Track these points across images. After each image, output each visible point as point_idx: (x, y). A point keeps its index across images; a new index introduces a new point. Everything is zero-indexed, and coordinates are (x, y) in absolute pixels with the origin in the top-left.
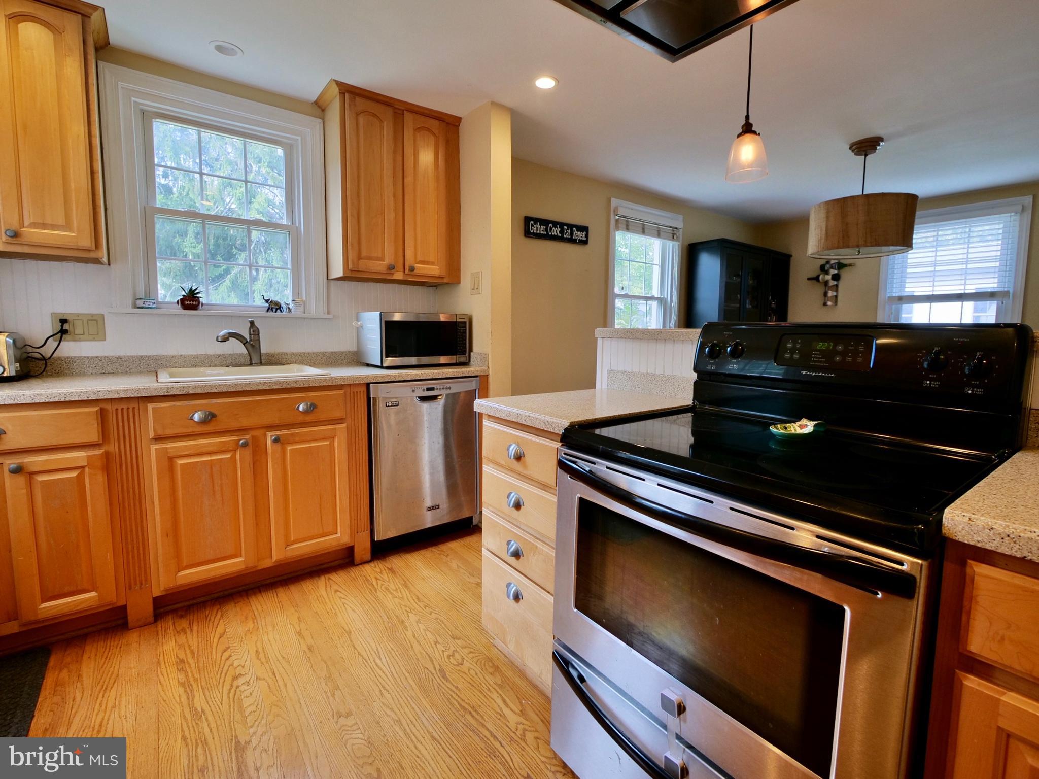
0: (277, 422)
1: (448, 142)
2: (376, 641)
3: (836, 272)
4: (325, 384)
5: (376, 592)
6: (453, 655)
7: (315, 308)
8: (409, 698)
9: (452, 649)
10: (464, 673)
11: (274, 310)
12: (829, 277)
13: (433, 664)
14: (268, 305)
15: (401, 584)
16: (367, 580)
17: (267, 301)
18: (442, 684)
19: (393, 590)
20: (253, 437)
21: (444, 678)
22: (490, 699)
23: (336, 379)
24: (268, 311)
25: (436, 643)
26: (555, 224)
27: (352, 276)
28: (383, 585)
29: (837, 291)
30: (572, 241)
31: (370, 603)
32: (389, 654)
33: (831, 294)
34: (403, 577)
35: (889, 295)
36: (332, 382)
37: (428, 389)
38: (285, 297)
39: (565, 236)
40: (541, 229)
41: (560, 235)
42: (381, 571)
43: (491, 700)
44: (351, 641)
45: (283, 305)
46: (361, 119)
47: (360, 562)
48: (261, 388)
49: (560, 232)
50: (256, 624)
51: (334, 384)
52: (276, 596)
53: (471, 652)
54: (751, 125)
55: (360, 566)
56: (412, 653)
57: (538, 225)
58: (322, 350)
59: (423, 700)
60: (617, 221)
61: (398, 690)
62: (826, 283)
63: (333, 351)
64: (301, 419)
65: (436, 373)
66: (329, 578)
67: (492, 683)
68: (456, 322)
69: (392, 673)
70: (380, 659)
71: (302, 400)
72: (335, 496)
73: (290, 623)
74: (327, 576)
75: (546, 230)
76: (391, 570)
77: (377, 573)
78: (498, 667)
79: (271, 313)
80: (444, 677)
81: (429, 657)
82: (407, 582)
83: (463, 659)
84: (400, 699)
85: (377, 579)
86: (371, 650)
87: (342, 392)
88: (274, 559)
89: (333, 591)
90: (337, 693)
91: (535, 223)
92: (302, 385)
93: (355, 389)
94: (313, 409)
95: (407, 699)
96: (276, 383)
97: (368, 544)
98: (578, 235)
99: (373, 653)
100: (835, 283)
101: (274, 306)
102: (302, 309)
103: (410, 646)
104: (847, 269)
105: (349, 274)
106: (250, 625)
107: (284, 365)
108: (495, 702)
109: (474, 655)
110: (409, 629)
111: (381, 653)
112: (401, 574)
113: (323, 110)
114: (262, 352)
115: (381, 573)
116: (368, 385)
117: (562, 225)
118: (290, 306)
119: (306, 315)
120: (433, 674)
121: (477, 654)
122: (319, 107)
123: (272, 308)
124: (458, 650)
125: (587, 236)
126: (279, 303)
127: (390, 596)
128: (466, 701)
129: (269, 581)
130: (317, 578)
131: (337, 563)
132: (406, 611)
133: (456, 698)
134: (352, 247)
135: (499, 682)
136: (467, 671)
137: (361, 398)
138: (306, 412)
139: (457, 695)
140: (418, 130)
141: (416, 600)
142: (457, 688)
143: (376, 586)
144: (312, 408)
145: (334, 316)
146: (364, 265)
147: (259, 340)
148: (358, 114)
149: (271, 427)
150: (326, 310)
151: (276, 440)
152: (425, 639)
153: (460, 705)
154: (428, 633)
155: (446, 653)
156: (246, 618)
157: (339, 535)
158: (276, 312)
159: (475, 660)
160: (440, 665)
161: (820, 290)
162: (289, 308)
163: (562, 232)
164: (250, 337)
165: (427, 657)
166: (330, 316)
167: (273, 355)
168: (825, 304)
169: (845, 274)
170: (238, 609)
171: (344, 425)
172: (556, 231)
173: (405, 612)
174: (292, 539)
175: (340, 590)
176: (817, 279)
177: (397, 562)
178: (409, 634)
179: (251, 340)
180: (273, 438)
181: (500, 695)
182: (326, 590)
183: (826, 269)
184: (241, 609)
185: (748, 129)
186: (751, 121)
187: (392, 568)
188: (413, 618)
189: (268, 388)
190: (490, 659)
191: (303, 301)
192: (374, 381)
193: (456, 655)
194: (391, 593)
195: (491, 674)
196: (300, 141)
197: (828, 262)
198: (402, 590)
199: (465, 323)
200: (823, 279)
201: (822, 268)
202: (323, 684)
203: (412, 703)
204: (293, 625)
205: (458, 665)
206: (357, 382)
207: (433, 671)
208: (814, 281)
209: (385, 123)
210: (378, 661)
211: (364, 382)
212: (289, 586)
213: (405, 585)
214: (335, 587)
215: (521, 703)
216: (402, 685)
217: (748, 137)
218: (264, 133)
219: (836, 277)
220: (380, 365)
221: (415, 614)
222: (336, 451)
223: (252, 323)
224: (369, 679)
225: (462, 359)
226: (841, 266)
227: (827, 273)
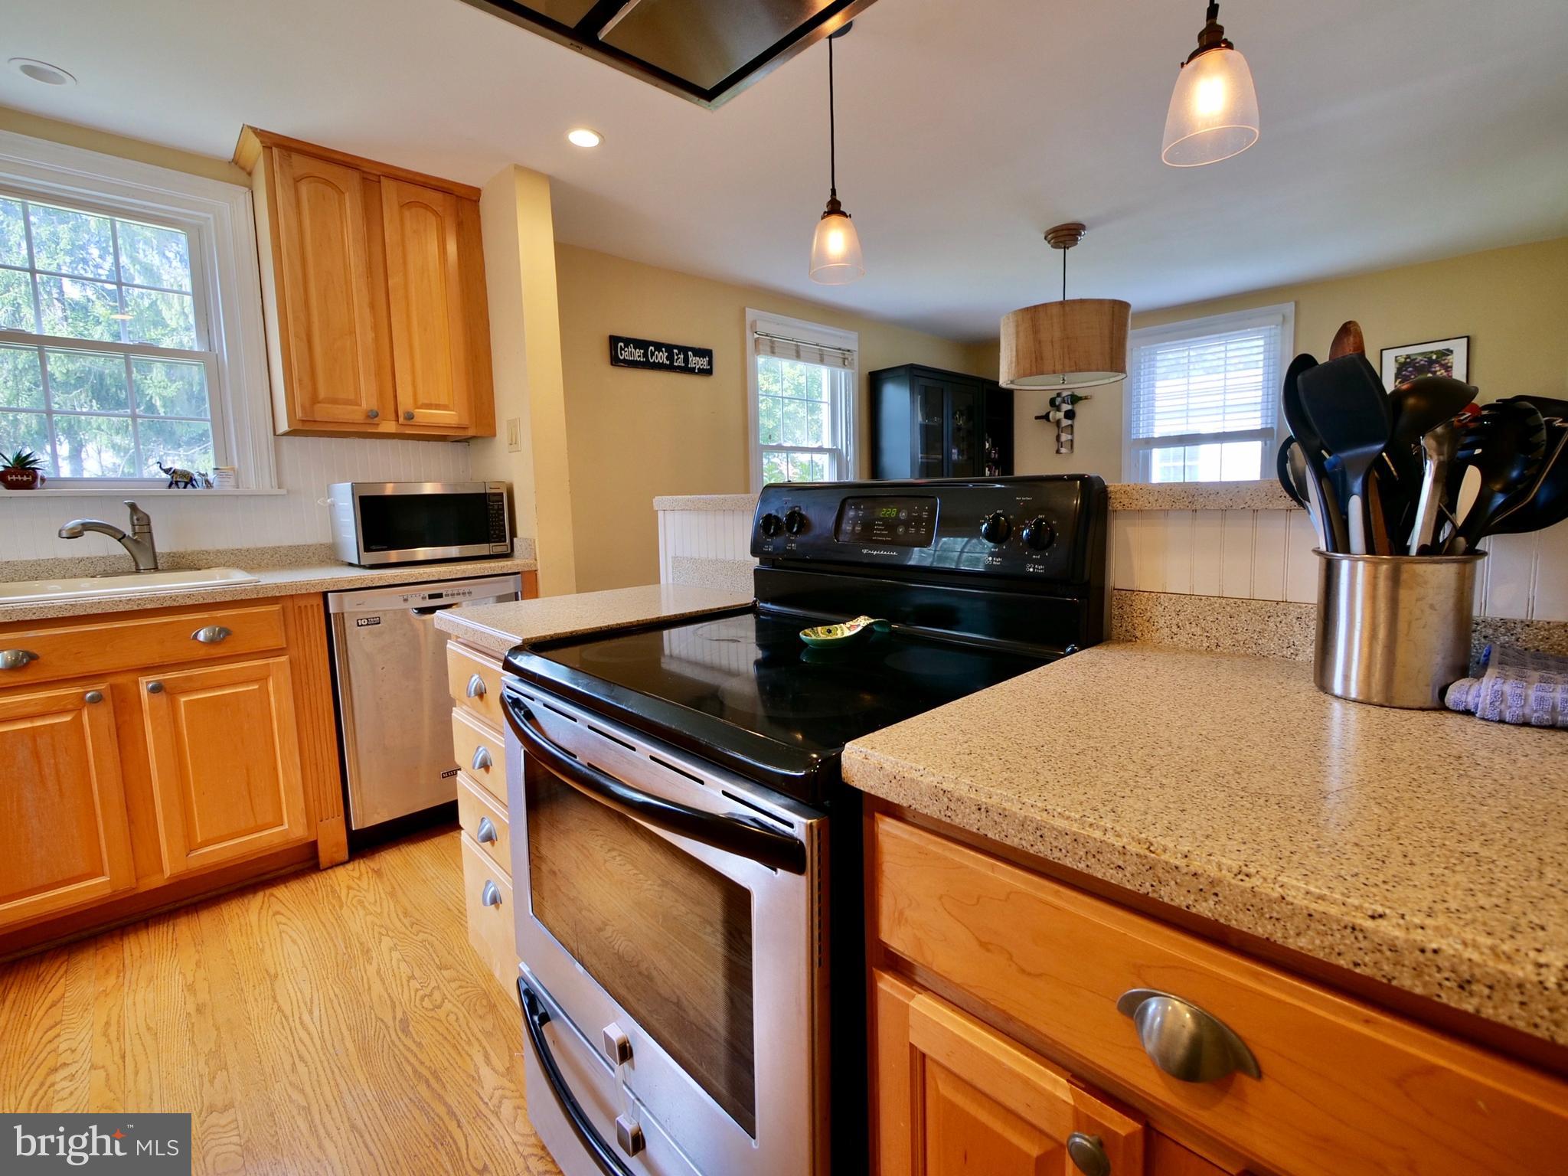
0: (158, 661)
1: (460, 226)
2: (314, 985)
3: (1069, 407)
4: (243, 597)
5: (341, 907)
6: (430, 995)
7: (257, 478)
8: (336, 1070)
9: (433, 984)
10: (439, 1020)
11: (183, 484)
12: (1060, 415)
13: (394, 1011)
14: (169, 477)
15: (386, 893)
16: (333, 891)
17: (167, 471)
18: (397, 1042)
19: (370, 903)
20: (112, 687)
21: (403, 1031)
22: (465, 1055)
23: (265, 588)
24: (170, 486)
25: (413, 977)
26: (659, 346)
27: (305, 428)
28: (355, 896)
29: (1072, 433)
30: (687, 370)
31: (325, 926)
32: (328, 1005)
33: (1065, 437)
34: (393, 881)
35: (1134, 437)
36: (258, 594)
37: (431, 597)
38: (202, 463)
39: (675, 364)
40: (637, 354)
41: (668, 362)
42: (361, 874)
43: (467, 1058)
44: (273, 990)
45: (196, 476)
46: (304, 189)
47: (329, 865)
48: (121, 608)
49: (667, 358)
50: (121, 979)
51: (261, 596)
52: (171, 931)
53: (461, 987)
54: (839, 204)
55: (330, 871)
56: (366, 998)
57: (631, 348)
58: (272, 545)
59: (358, 1071)
60: (756, 340)
61: (323, 1058)
62: (1058, 423)
63: (290, 544)
64: (203, 653)
65: (445, 572)
66: (272, 895)
67: (476, 1031)
68: (486, 493)
69: (322, 1032)
70: (311, 1012)
71: (203, 624)
72: (275, 769)
73: (180, 972)
74: (268, 892)
75: (645, 355)
76: (378, 873)
77: (353, 878)
78: (495, 1005)
79: (174, 490)
80: (405, 1029)
81: (392, 1001)
82: (397, 887)
83: (444, 998)
84: (321, 1073)
85: (349, 888)
86: (301, 1001)
87: (276, 608)
88: (167, 873)
89: (270, 913)
90: (222, 1076)
91: (626, 346)
92: (201, 601)
93: (302, 603)
94: (224, 637)
95: (333, 1072)
96: (151, 600)
97: (343, 837)
98: (695, 362)
99: (302, 1005)
100: (1069, 422)
101: (181, 480)
102: (232, 481)
103: (366, 987)
104: (1082, 402)
105: (300, 427)
106: (111, 981)
107: (199, 569)
108: (472, 1059)
109: (464, 990)
110: (375, 962)
111: (316, 1002)
112: (391, 878)
113: (250, 174)
114: (158, 550)
115: (359, 878)
116: (325, 595)
117: (669, 348)
118: (211, 476)
119: (241, 491)
120: (387, 1027)
121: (469, 989)
122: (238, 168)
123: (177, 482)
124: (442, 986)
125: (710, 363)
126: (188, 473)
127: (362, 912)
128: (428, 1063)
129: (166, 908)
130: (251, 896)
131: (291, 869)
132: (380, 933)
133: (413, 1060)
134: (300, 384)
135: (488, 1026)
136: (443, 1019)
137: (313, 616)
138: (212, 642)
139: (416, 1056)
140: (404, 206)
141: (401, 916)
142: (419, 1045)
143: (344, 899)
144: (223, 635)
145: (288, 492)
146: (323, 412)
147: (150, 532)
148: (297, 181)
149: (146, 670)
150: (275, 483)
151: (156, 689)
152: (394, 975)
153: (415, 1071)
154: (403, 965)
155: (421, 993)
156: (107, 972)
157: (286, 826)
158: (185, 487)
159: (462, 998)
160: (404, 1012)
161: (1052, 431)
162: (207, 481)
163: (670, 357)
164: (134, 530)
165: (388, 1002)
166: (283, 491)
167: (182, 556)
168: (1058, 452)
169: (1080, 409)
170: (99, 957)
171: (284, 659)
172: (661, 357)
173: (377, 935)
174: (199, 841)
175: (282, 911)
176: (1046, 417)
177: (391, 859)
178: (372, 970)
179: (135, 534)
180: (150, 685)
181: (484, 1048)
182: (260, 913)
183: (1057, 403)
184: (103, 958)
185: (834, 208)
186: (838, 198)
187: (379, 870)
188: (387, 942)
189: (136, 608)
190: (486, 995)
191: (233, 469)
192: (335, 589)
193: (437, 995)
194: (364, 907)
195: (481, 1017)
196: (212, 219)
197: (1059, 395)
198: (385, 903)
199: (501, 494)
200: (1054, 418)
201: (1052, 402)
202: (202, 1064)
203: (338, 1077)
204: (184, 975)
205: (432, 1010)
206: (304, 592)
207: (390, 1023)
208: (1044, 420)
209: (347, 195)
210: (306, 1017)
211: (315, 591)
212: (200, 913)
213: (392, 894)
214: (277, 907)
215: (511, 1056)
216: (332, 1051)
217: (835, 219)
218: (145, 207)
219: (1070, 415)
220: (356, 562)
221: (392, 938)
222: (272, 699)
223: (133, 507)
224: (281, 1048)
225: (498, 548)
226: (1075, 399)
227: (1058, 409)
